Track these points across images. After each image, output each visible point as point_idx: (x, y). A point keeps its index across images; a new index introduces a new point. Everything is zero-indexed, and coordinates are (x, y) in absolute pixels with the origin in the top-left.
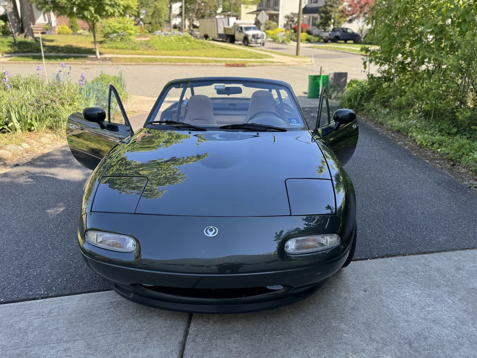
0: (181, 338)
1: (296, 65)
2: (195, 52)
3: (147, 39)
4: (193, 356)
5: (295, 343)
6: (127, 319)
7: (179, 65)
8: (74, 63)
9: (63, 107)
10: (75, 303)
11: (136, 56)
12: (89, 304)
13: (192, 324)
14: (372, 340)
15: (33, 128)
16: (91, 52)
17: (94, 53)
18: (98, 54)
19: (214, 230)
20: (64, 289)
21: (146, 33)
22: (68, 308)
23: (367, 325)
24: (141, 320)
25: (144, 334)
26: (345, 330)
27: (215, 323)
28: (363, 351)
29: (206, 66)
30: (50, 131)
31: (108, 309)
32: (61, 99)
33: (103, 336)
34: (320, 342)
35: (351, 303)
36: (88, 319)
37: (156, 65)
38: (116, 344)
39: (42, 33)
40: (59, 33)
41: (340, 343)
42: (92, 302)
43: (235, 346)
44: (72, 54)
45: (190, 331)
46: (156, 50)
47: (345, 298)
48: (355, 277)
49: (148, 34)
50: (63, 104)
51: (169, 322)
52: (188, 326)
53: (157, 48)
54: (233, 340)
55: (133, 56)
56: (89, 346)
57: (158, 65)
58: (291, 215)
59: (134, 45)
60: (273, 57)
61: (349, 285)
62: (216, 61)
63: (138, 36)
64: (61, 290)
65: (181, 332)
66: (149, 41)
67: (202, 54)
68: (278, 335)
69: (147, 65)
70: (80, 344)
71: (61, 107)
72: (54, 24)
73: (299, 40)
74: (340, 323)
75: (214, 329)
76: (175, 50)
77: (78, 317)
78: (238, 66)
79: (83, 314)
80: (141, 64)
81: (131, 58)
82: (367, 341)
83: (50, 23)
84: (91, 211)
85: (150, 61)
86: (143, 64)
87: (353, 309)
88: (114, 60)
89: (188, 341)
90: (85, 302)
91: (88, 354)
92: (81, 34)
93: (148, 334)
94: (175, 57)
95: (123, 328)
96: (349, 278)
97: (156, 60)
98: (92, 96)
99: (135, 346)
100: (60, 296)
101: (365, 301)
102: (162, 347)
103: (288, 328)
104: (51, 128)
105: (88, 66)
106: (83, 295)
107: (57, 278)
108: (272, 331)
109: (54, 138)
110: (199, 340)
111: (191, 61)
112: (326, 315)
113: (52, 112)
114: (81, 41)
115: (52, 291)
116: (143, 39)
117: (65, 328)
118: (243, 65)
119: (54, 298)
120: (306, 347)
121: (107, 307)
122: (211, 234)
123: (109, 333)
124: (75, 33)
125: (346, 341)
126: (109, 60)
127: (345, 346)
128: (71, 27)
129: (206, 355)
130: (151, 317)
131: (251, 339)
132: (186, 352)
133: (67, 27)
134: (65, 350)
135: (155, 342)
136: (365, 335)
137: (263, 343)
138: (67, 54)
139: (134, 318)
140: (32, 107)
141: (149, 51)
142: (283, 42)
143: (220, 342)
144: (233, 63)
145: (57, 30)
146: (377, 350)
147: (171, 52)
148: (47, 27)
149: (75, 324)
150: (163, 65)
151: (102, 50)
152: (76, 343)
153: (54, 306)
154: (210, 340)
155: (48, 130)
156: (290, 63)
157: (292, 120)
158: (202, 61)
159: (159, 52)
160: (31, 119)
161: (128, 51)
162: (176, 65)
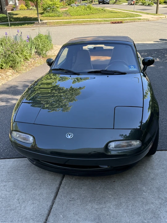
0: (58, 186)
1: (155, 20)
2: (93, 16)
3: (67, 9)
4: (62, 195)
5: (115, 194)
6: (34, 173)
7: (84, 24)
8: (27, 26)
9: (17, 55)
10: (11, 163)
11: (60, 21)
12: (18, 164)
13: (64, 179)
14: (159, 198)
15: (3, 67)
16: (36, 19)
17: (38, 20)
18: (39, 21)
19: (71, 135)
20: (8, 155)
21: (66, 5)
22: (8, 165)
23: (159, 189)
24: (40, 174)
25: (41, 182)
26: (145, 190)
27: (76, 179)
28: (152, 203)
29: (99, 24)
30: (11, 69)
31: (26, 167)
32: (16, 51)
33: (21, 181)
34: (129, 195)
35: (152, 176)
36: (16, 171)
37: (70, 25)
38: (27, 185)
39: (12, 10)
40: (20, 10)
41: (140, 198)
42: (19, 163)
43: (83, 193)
44: (26, 22)
45: (63, 183)
46: (71, 16)
47: (150, 173)
48: (159, 160)
49: (67, 6)
50: (17, 54)
51: (53, 177)
52: (62, 180)
53: (72, 15)
54: (83, 189)
55: (58, 21)
56: (15, 185)
57: (72, 25)
58: (113, 129)
59: (59, 14)
60: (141, 16)
61: (154, 165)
62: (105, 21)
63: (62, 8)
64: (6, 156)
65: (58, 182)
66: (67, 11)
67: (98, 17)
68: (107, 190)
69: (65, 25)
70: (11, 184)
71: (16, 55)
72: (17, 5)
73: (159, 3)
74: (143, 186)
75: (75, 183)
76: (82, 15)
77: (12, 170)
78: (118, 23)
79: (14, 169)
80: (62, 25)
81: (57, 22)
82: (156, 198)
83: (16, 4)
84: (14, 121)
85: (68, 23)
86: (64, 25)
87: (153, 179)
88: (48, 23)
89: (61, 187)
90: (16, 163)
91: (14, 189)
92: (31, 9)
93: (42, 182)
94: (81, 20)
95: (31, 178)
96: (155, 161)
97: (71, 22)
98: (33, 48)
99: (35, 188)
100: (5, 159)
101: (161, 175)
102: (48, 189)
103: (113, 186)
104: (11, 67)
105: (34, 28)
106: (16, 159)
107: (6, 150)
108: (104, 187)
109: (13, 72)
110: (66, 187)
111: (90, 21)
112: (136, 181)
113: (12, 59)
114: (31, 13)
115: (2, 156)
116: (64, 9)
117: (5, 175)
118: (121, 22)
119: (2, 160)
120: (120, 198)
121: (26, 166)
122: (69, 137)
123: (24, 179)
124: (28, 9)
125: (144, 196)
126: (45, 24)
127: (143, 199)
128: (26, 5)
129: (68, 196)
130: (45, 173)
131: (92, 190)
132: (59, 193)
133: (24, 6)
134: (4, 186)
135: (45, 187)
136: (156, 195)
137: (98, 193)
138: (24, 22)
139: (37, 173)
140: (2, 56)
141: (68, 17)
142: (149, 5)
143: (76, 190)
144: (115, 21)
145: (19, 8)
146: (161, 204)
147: (79, 17)
148: (14, 6)
149: (10, 174)
150: (74, 25)
151: (42, 18)
152: (9, 183)
153: (2, 164)
154: (72, 188)
155: (10, 68)
156: (151, 19)
157: (131, 67)
158: (97, 21)
159: (73, 17)
160: (2, 63)
161: (55, 18)
162: (82, 25)
